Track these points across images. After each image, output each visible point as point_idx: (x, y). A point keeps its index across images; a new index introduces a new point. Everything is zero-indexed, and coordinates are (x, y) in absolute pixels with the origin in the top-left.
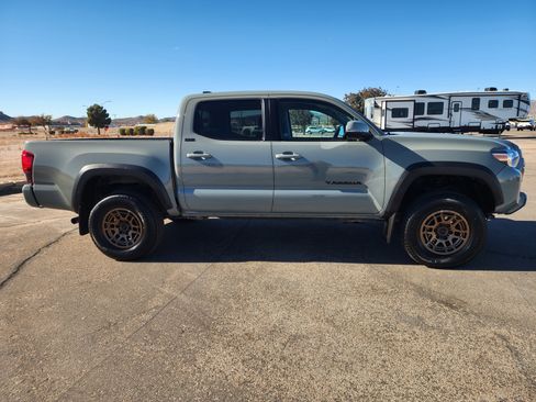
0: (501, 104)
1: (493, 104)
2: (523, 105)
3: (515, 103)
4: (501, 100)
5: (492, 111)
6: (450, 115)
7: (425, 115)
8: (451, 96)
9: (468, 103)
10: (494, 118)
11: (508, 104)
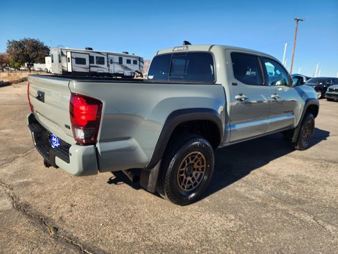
0: (132, 62)
1: (129, 62)
2: (141, 63)
3: (138, 62)
4: (132, 60)
5: (128, 65)
6: (108, 65)
7: (95, 64)
8: (108, 54)
9: (116, 59)
10: (130, 69)
11: (135, 62)
